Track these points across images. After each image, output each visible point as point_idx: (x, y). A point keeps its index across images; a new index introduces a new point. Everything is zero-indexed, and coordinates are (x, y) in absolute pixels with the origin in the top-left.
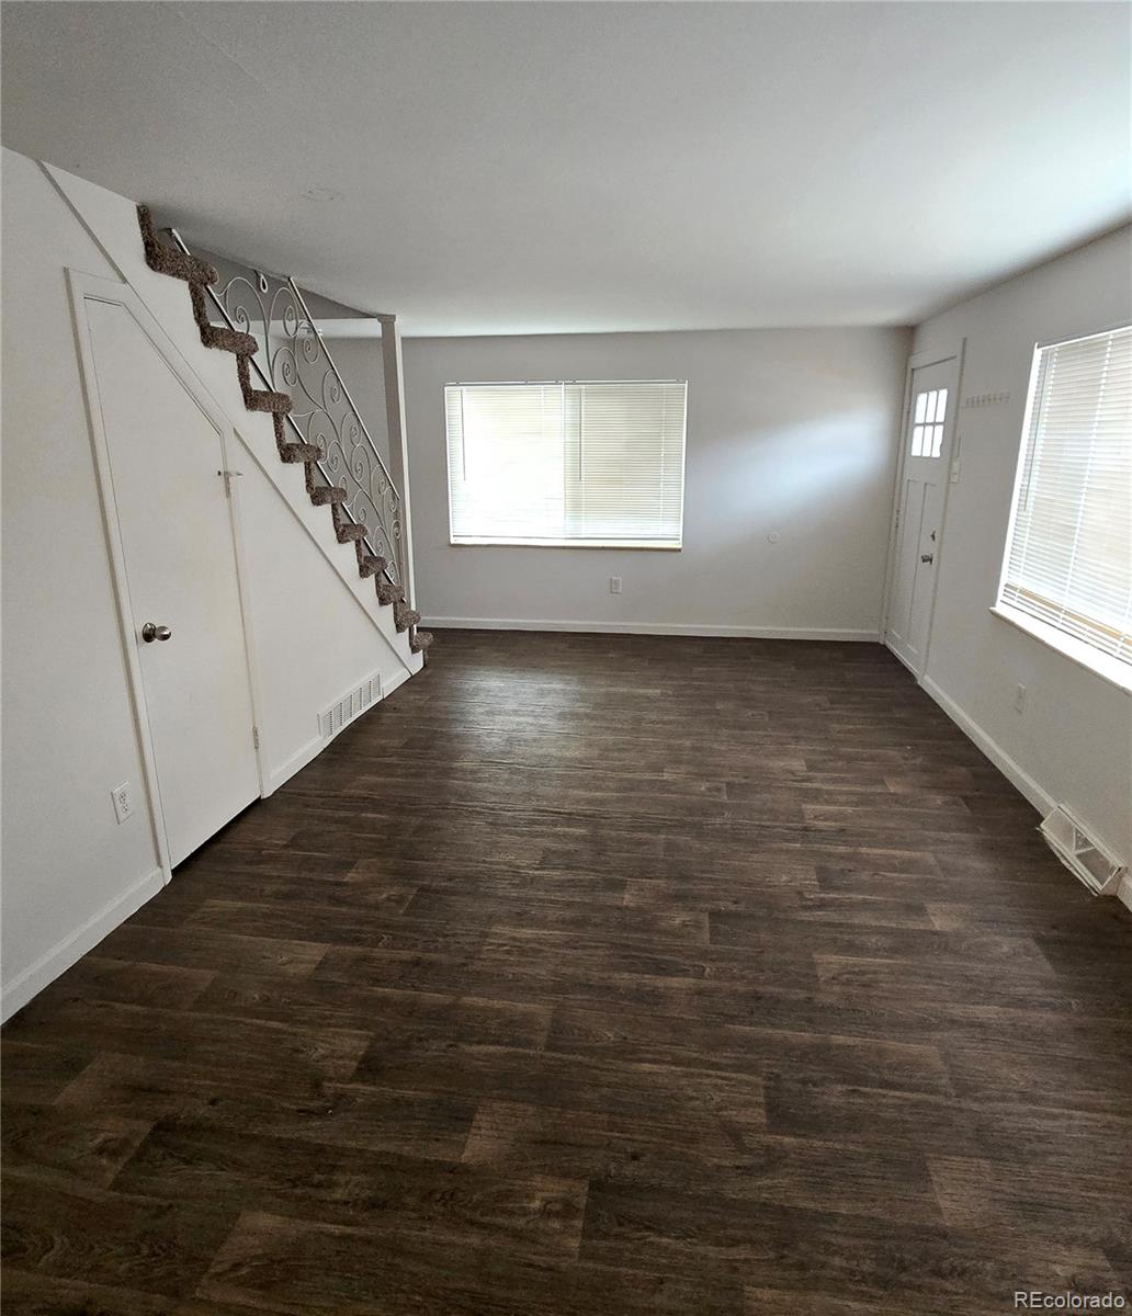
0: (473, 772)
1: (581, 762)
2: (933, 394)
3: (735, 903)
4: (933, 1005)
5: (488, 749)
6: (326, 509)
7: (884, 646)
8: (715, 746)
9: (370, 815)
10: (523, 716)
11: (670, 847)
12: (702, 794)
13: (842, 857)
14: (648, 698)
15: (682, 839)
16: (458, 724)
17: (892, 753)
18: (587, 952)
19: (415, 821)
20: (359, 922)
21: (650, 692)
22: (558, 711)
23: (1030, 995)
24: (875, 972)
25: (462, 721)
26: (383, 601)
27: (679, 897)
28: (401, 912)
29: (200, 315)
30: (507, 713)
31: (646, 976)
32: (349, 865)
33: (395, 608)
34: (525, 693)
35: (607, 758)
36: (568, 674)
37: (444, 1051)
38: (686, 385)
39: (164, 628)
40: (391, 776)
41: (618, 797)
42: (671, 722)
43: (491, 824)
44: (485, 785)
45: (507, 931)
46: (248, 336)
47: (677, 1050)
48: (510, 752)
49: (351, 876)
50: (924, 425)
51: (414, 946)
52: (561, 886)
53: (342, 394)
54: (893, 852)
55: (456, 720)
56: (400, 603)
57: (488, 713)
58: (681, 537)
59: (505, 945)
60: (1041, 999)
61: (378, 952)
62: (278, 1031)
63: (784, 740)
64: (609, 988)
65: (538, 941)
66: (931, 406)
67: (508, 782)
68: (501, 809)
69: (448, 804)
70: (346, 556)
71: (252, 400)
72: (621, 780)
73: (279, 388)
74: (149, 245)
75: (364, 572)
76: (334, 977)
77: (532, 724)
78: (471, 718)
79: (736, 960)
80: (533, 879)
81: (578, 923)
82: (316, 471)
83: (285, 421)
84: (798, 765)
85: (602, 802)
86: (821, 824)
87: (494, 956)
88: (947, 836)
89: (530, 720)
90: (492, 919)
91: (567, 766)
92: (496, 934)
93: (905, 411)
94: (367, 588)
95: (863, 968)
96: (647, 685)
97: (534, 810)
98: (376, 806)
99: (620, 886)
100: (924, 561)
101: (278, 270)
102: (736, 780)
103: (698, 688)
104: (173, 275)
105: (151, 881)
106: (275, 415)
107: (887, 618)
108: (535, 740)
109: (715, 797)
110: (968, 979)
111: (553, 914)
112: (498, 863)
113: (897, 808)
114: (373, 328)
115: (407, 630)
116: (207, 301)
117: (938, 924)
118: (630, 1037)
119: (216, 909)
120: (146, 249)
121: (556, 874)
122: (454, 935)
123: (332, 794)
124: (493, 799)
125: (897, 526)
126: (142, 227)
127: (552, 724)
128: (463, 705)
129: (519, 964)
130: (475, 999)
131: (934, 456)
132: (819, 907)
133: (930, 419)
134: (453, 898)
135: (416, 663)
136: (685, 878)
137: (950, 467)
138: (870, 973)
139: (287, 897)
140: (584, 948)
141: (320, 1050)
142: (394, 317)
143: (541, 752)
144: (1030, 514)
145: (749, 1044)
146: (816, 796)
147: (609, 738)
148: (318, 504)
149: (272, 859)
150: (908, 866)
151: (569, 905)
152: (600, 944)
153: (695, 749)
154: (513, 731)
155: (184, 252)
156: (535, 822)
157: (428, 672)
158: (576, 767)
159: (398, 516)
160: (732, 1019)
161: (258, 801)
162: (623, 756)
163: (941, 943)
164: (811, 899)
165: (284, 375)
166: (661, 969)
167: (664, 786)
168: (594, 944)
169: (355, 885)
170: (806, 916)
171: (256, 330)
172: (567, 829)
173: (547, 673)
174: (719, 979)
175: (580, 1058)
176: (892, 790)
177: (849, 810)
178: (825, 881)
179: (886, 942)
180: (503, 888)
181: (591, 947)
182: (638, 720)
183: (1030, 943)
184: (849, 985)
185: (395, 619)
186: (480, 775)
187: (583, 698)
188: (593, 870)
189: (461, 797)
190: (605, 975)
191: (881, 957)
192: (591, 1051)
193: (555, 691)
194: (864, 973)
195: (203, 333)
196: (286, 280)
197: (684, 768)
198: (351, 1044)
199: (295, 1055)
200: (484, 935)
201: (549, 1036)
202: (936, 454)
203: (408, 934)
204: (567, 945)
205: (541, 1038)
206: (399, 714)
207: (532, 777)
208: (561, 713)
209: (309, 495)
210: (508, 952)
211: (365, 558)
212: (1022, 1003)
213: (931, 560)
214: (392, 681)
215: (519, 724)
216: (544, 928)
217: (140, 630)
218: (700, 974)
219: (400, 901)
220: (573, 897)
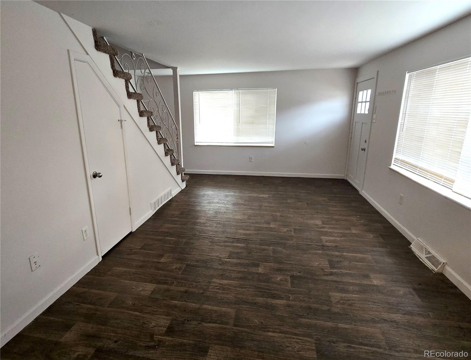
0: (204, 224)
1: (241, 220)
2: (365, 92)
3: (299, 272)
4: (376, 313)
5: (209, 215)
6: (154, 133)
7: (346, 180)
8: (289, 215)
9: (169, 238)
10: (220, 204)
11: (274, 252)
12: (285, 232)
13: (337, 256)
14: (264, 198)
15: (279, 249)
16: (198, 207)
17: (353, 218)
18: (246, 289)
19: (184, 240)
20: (165, 276)
21: (265, 196)
22: (232, 202)
23: (413, 311)
24: (353, 300)
25: (199, 206)
26: (172, 164)
27: (279, 270)
28: (180, 273)
29: (113, 66)
30: (215, 203)
31: (269, 299)
32: (161, 256)
33: (177, 167)
34: (221, 196)
35: (250, 219)
36: (235, 189)
37: (196, 325)
38: (276, 90)
39: (100, 173)
40: (176, 224)
41: (255, 233)
42: (272, 207)
43: (211, 242)
44: (208, 228)
45: (218, 281)
46: (129, 73)
47: (282, 328)
48: (216, 217)
49: (163, 260)
50: (362, 102)
51: (185, 286)
52: (236, 265)
53: (159, 93)
54: (356, 255)
55: (197, 205)
56: (178, 165)
57: (209, 203)
58: (274, 142)
59: (217, 286)
60: (418, 312)
61: (172, 288)
62: (137, 316)
63: (313, 213)
64: (255, 303)
65: (229, 285)
66: (365, 95)
67: (216, 227)
68: (214, 237)
69: (196, 234)
70: (161, 149)
71: (130, 95)
72: (255, 227)
73: (139, 91)
74: (96, 42)
75: (166, 154)
76: (158, 296)
77: (224, 207)
78: (203, 205)
79: (301, 294)
80: (226, 262)
81: (242, 279)
82: (151, 120)
83: (140, 102)
84: (319, 222)
85: (250, 235)
86: (328, 244)
87: (213, 290)
88: (375, 249)
89: (223, 205)
90: (212, 276)
91: (236, 222)
92: (214, 282)
93: (355, 98)
94: (167, 160)
95: (348, 298)
96: (263, 194)
97: (226, 237)
98: (171, 235)
99: (257, 266)
100: (362, 150)
101: (139, 51)
102: (297, 228)
103: (281, 195)
104: (104, 52)
105: (95, 260)
106: (138, 101)
107: (347, 170)
108: (225, 212)
109: (289, 233)
110: (389, 304)
111: (234, 275)
112: (213, 256)
113: (356, 239)
114: (170, 72)
115: (181, 174)
116: (115, 61)
117: (375, 282)
118: (264, 322)
119: (117, 271)
120: (95, 43)
121: (235, 261)
122: (199, 282)
123: (156, 230)
124: (211, 233)
125: (351, 138)
126: (94, 36)
127: (230, 207)
128: (199, 200)
129: (223, 293)
130: (207, 306)
131: (365, 113)
132: (330, 274)
133: (364, 100)
134: (198, 268)
135: (183, 185)
136: (280, 263)
137: (372, 116)
138: (351, 300)
139: (141, 267)
140: (246, 288)
141: (153, 323)
142: (177, 68)
143: (227, 216)
144: (405, 133)
145: (308, 326)
146: (326, 234)
147: (250, 212)
148: (152, 131)
149: (135, 253)
150: (362, 260)
151: (239, 272)
152: (251, 287)
153: (281, 216)
154: (217, 209)
155: (107, 44)
156: (227, 242)
157: (187, 188)
158: (239, 222)
159: (178, 135)
160: (301, 317)
161: (131, 233)
162: (256, 218)
163: (377, 289)
164: (327, 272)
165: (140, 87)
166: (274, 297)
167: (271, 229)
168: (249, 287)
169: (165, 263)
170: (325, 278)
171: (131, 72)
172: (237, 244)
173: (228, 189)
174: (295, 301)
175: (246, 330)
176: (354, 232)
177: (339, 239)
178: (332, 266)
179: (357, 288)
180: (216, 265)
181: (248, 288)
182: (261, 206)
183: (411, 290)
184: (344, 304)
185: (177, 171)
186: (206, 224)
187: (241, 198)
188: (247, 259)
189: (200, 232)
190: (254, 298)
191: (355, 294)
192: (249, 327)
193: (231, 195)
194: (349, 300)
195: (114, 72)
196: (141, 55)
197: (277, 223)
198: (164, 322)
199: (144, 325)
200: (210, 282)
201: (235, 321)
202: (367, 112)
203: (183, 281)
204: (240, 286)
205: (232, 322)
206: (178, 203)
207: (224, 225)
208: (234, 203)
209: (148, 128)
210: (218, 289)
211: (167, 149)
212: (410, 313)
213: (365, 150)
214: (176, 191)
215: (219, 207)
216: (231, 280)
217: (92, 174)
218: (288, 299)
219: (180, 269)
220: (240, 269)
